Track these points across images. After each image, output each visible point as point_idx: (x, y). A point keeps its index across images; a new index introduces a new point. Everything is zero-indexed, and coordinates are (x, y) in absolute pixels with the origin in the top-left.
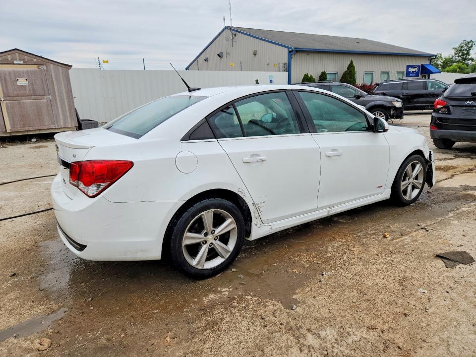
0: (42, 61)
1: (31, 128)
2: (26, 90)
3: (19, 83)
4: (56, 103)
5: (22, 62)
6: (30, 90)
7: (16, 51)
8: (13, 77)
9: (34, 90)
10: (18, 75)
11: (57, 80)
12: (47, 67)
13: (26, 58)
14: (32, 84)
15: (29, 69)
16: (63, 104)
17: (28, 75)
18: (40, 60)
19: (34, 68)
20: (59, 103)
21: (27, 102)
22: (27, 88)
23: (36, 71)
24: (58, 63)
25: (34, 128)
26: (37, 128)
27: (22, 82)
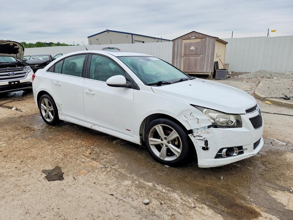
0: (204, 36)
1: (190, 71)
2: (193, 52)
3: (191, 49)
4: (205, 59)
5: (194, 38)
6: (195, 52)
7: (194, 32)
8: (189, 45)
9: (196, 52)
10: (191, 44)
11: (208, 46)
12: (205, 39)
13: (197, 35)
14: (196, 49)
15: (197, 41)
16: (208, 59)
17: (195, 44)
18: (203, 36)
19: (199, 40)
20: (206, 59)
21: (192, 58)
22: (194, 51)
23: (199, 42)
24: (211, 36)
25: (192, 71)
26: (193, 71)
27: (192, 48)
